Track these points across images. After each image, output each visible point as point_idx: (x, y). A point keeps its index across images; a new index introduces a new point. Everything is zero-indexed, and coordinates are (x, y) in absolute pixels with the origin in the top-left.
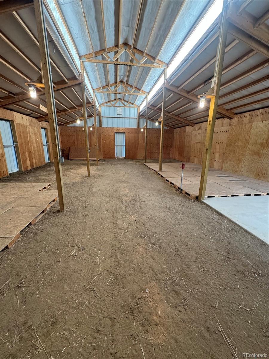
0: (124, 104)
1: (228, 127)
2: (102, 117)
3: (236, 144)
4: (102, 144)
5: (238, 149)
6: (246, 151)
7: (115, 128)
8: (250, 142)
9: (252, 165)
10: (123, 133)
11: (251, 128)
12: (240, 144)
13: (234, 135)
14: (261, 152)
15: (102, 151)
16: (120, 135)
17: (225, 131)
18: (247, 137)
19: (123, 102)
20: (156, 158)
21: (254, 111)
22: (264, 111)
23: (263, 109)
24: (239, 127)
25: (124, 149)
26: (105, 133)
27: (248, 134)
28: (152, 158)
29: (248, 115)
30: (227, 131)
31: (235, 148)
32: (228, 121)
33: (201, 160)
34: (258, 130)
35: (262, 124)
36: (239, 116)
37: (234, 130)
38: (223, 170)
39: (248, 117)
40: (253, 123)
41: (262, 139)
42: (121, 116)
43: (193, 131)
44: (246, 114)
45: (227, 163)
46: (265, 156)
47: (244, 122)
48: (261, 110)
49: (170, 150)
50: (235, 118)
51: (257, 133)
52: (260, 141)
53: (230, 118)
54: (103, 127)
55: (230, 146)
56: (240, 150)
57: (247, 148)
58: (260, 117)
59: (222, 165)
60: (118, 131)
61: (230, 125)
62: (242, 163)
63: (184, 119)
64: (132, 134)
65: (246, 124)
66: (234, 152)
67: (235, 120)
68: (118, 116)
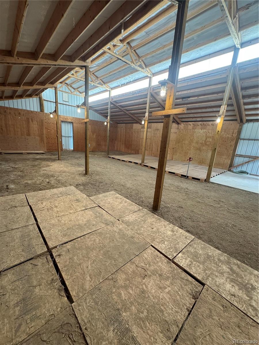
0: (70, 91)
1: (176, 130)
2: (44, 100)
3: (184, 142)
4: (45, 134)
5: (185, 146)
6: (191, 147)
7: (61, 116)
8: (194, 142)
9: (196, 156)
10: (70, 122)
11: (194, 133)
12: (187, 142)
13: (182, 136)
14: (201, 148)
15: (45, 142)
16: (66, 124)
17: (174, 132)
18: (192, 138)
19: (70, 88)
20: (104, 150)
21: (196, 122)
22: (203, 123)
23: (202, 122)
24: (185, 131)
25: (71, 140)
26: (49, 120)
27: (192, 136)
28: (101, 150)
29: (192, 124)
30: (176, 132)
31: (182, 145)
32: (177, 125)
33: (152, 153)
34: (199, 134)
35: (202, 131)
36: (184, 123)
37: (182, 132)
38: (173, 160)
39: (192, 125)
40: (196, 130)
41: (202, 140)
42: (67, 103)
43: (142, 128)
44: (190, 123)
45: (177, 154)
46: (204, 151)
47: (189, 128)
48: (200, 122)
49: (115, 143)
50: (182, 124)
51: (198, 136)
52: (200, 142)
53: (178, 124)
54: (46, 113)
55: (179, 143)
56: (187, 146)
57: (191, 145)
58: (200, 126)
59: (173, 156)
60: (65, 120)
61: (178, 129)
62: (189, 155)
63: (137, 118)
64: (80, 125)
65: (190, 130)
66: (182, 148)
67: (182, 126)
68: (64, 103)
